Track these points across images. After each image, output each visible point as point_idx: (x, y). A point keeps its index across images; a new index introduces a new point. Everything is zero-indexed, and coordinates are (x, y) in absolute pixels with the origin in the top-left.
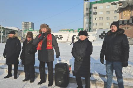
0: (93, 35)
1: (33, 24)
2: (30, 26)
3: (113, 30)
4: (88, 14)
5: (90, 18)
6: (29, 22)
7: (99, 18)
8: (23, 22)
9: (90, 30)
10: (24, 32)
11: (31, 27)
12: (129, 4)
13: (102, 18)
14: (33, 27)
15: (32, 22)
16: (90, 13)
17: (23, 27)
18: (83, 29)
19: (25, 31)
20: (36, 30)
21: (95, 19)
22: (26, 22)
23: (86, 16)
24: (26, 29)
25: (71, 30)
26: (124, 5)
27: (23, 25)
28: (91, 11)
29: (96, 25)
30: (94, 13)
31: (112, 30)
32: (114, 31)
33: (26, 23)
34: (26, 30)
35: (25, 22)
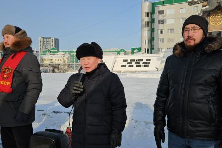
0: (158, 59)
1: (57, 41)
2: (52, 45)
3: (189, 38)
4: (148, 22)
5: (153, 30)
6: (50, 38)
7: (168, 29)
8: (41, 38)
9: (153, 50)
10: (43, 55)
11: (54, 47)
12: (219, 3)
13: (173, 29)
14: (58, 46)
15: (56, 38)
16: (153, 21)
17: (41, 45)
18: (141, 48)
19: (44, 52)
20: (62, 51)
21: (161, 32)
22: (47, 38)
23: (146, 26)
24: (45, 50)
25: (121, 51)
26: (210, 4)
27: (41, 42)
28: (153, 18)
29: (163, 42)
30: (159, 22)
31: (187, 40)
32: (192, 43)
33: (45, 40)
34: (46, 52)
35: (44, 38)
